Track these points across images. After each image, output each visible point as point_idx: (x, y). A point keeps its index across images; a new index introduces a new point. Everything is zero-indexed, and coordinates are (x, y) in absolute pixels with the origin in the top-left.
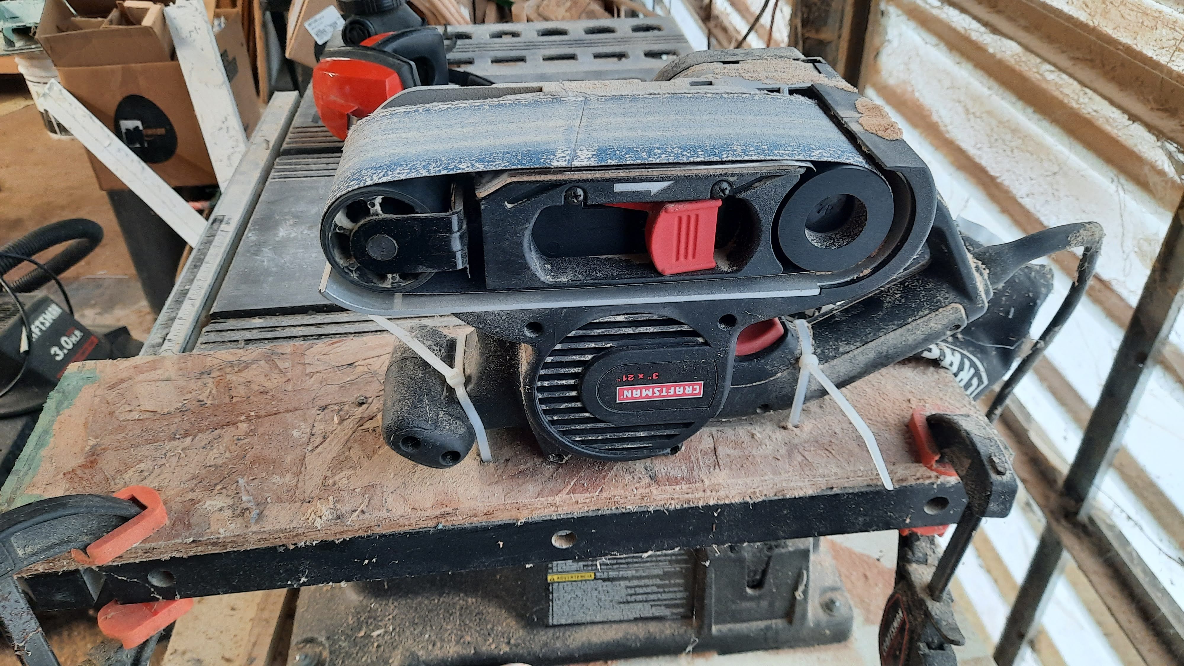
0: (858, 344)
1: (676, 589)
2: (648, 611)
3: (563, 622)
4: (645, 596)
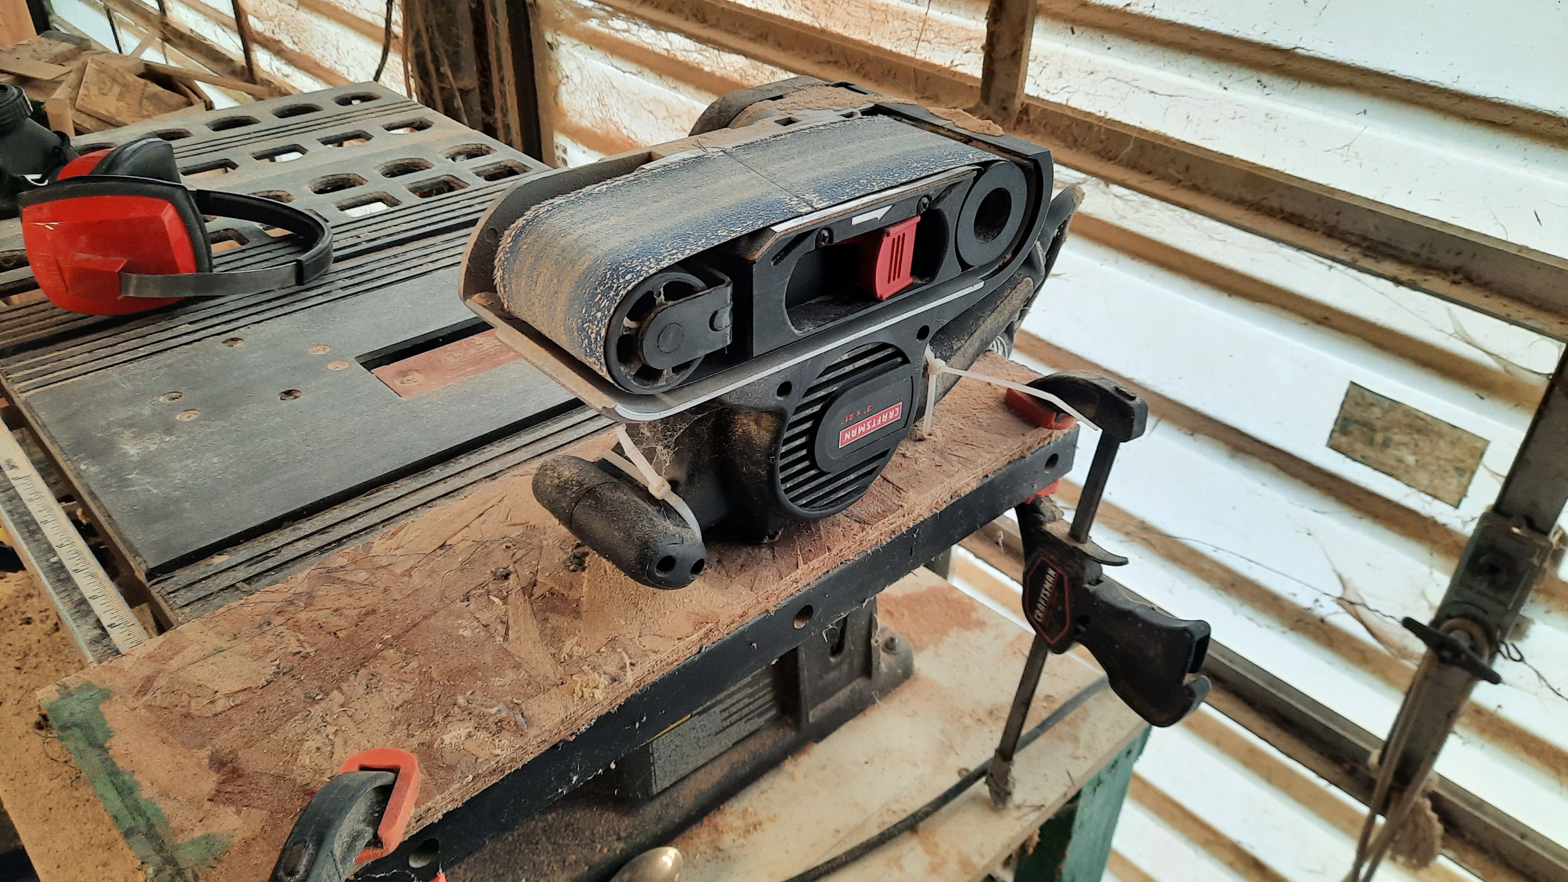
0: (966, 337)
1: (765, 692)
2: (743, 729)
3: (667, 784)
4: (739, 713)
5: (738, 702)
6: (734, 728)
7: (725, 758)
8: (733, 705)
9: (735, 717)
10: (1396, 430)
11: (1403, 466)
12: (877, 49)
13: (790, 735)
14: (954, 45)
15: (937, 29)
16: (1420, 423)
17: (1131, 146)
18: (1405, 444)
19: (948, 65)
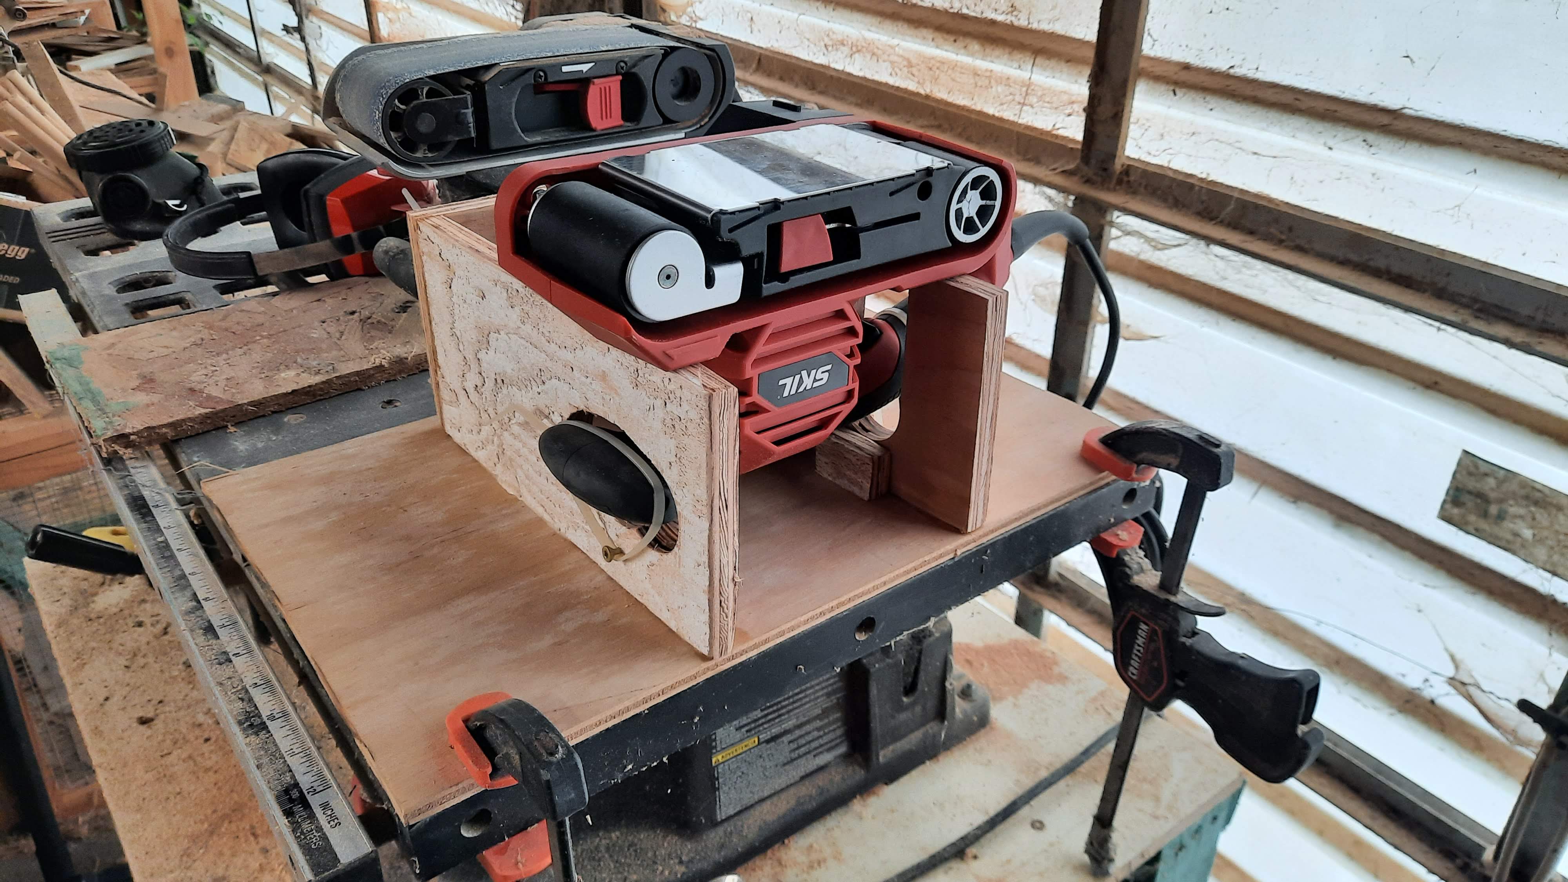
1: (835, 726)
2: (812, 762)
3: (731, 812)
4: (808, 746)
5: (808, 733)
6: (802, 761)
7: (792, 791)
8: (801, 737)
9: (803, 750)
10: (1511, 502)
11: (1519, 540)
12: (980, 113)
13: (858, 774)
14: (1056, 108)
15: (1040, 93)
16: (1538, 495)
17: (1232, 207)
18: (1521, 517)
19: (1049, 128)
